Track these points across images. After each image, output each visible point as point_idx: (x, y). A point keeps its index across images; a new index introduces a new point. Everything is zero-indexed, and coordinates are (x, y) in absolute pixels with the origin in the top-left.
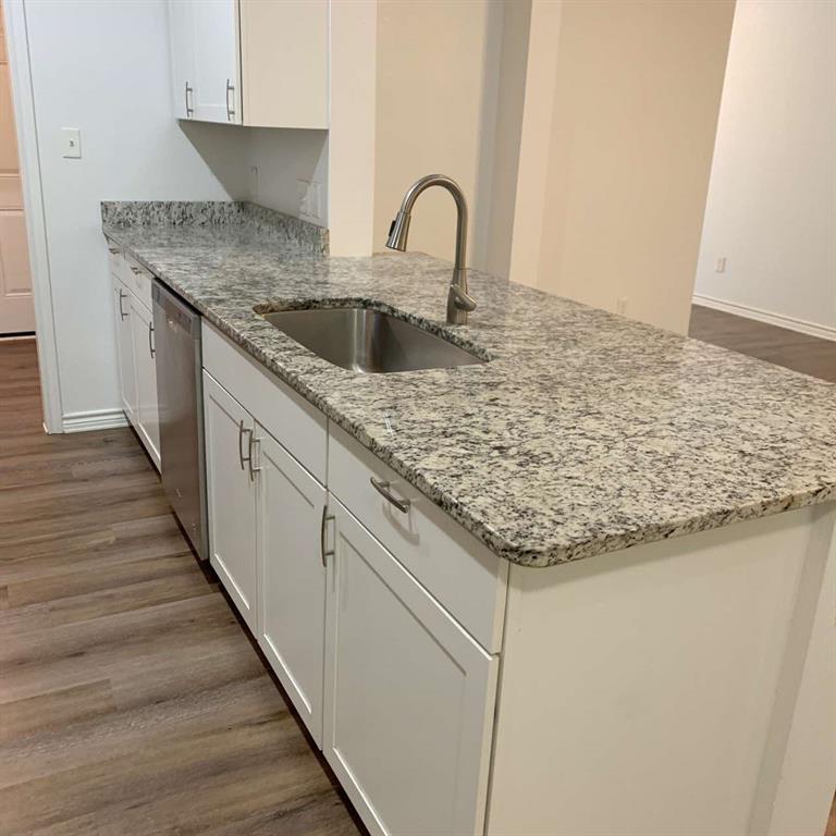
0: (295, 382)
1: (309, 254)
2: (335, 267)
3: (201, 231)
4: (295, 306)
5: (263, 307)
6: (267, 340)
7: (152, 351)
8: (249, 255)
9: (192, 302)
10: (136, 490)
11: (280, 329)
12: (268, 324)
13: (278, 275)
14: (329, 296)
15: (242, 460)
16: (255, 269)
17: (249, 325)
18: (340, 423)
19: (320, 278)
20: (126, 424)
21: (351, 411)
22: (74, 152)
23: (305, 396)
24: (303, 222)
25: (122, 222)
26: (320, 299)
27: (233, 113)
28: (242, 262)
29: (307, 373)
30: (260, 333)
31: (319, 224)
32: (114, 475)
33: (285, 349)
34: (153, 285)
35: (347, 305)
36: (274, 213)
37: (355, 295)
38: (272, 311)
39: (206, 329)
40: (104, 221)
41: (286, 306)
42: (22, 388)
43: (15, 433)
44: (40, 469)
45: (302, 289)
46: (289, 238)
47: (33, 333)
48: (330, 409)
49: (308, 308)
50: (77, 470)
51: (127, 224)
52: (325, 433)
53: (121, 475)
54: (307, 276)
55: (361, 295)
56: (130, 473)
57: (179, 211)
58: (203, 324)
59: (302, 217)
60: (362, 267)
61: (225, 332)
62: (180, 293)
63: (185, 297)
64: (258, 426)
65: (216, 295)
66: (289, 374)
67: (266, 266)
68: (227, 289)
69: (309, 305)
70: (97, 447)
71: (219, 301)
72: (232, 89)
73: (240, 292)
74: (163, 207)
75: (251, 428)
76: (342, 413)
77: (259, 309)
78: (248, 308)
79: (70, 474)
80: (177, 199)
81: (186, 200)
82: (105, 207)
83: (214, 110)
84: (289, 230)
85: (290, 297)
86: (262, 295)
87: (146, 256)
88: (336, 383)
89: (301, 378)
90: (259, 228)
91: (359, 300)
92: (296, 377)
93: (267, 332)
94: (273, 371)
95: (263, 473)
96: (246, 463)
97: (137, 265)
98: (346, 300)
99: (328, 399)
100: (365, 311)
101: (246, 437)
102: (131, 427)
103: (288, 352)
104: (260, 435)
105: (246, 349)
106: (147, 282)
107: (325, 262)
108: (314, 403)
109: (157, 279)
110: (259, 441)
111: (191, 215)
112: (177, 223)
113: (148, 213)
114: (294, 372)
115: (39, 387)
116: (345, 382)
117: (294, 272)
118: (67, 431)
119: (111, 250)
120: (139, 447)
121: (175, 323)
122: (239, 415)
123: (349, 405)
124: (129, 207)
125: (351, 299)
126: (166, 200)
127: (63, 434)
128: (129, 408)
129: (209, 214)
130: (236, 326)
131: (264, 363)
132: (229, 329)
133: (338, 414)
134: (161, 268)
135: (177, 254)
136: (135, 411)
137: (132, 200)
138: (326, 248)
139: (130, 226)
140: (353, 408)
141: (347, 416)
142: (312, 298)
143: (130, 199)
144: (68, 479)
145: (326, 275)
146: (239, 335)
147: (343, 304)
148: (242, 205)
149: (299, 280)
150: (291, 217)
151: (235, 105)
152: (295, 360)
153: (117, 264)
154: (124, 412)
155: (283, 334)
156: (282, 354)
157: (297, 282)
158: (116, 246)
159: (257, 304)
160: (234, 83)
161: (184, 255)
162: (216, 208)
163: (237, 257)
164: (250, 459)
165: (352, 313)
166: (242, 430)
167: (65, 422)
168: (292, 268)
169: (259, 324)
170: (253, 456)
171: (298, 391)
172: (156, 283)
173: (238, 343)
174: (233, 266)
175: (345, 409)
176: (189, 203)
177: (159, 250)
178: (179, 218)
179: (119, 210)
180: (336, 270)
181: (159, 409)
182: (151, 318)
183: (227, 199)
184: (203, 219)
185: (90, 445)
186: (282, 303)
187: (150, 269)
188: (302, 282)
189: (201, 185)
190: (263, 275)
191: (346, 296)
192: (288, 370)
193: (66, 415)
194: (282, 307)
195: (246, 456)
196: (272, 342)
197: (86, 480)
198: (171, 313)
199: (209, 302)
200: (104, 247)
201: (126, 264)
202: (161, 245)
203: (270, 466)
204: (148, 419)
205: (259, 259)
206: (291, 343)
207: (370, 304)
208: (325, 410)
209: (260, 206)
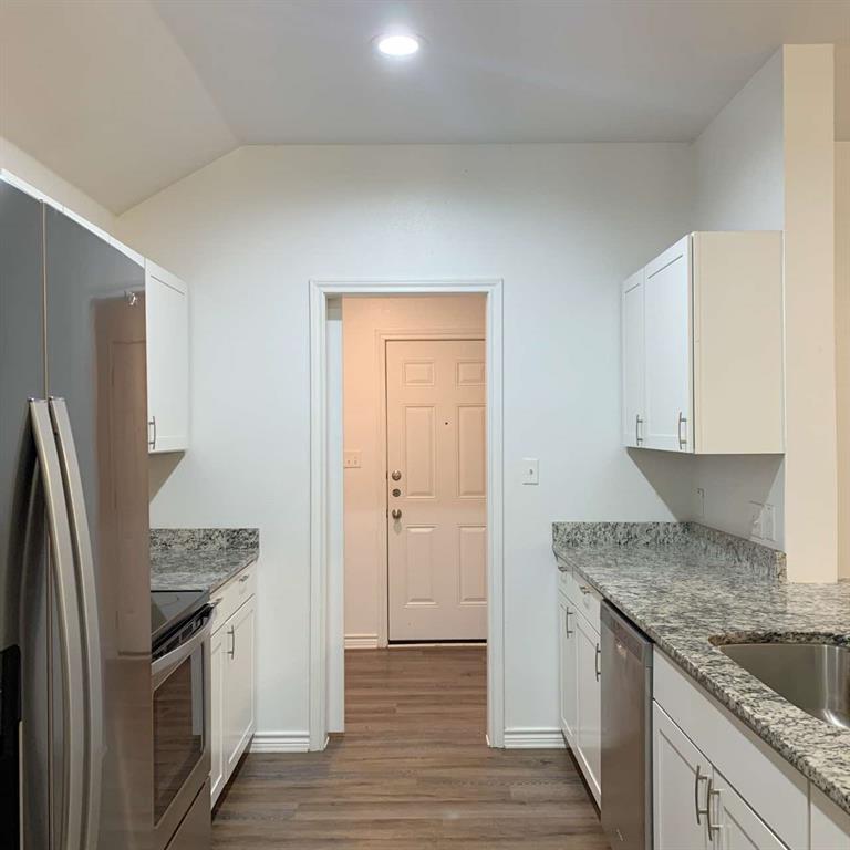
0: (765, 732)
1: (763, 579)
2: (795, 595)
3: (645, 551)
4: (754, 638)
5: (719, 638)
6: (728, 678)
7: (598, 673)
8: (698, 579)
9: (644, 629)
10: (572, 822)
11: (742, 666)
12: (727, 659)
13: (731, 601)
14: (792, 629)
15: (698, 812)
16: (707, 595)
17: (706, 660)
18: (827, 792)
19: (779, 607)
20: (563, 746)
21: (842, 779)
22: (534, 479)
23: (778, 750)
24: (755, 545)
25: (572, 542)
26: (782, 632)
27: (685, 442)
28: (692, 586)
29: (779, 722)
30: (719, 669)
31: (774, 548)
32: (550, 801)
33: (750, 691)
34: (602, 607)
35: (814, 640)
36: (722, 534)
37: (825, 630)
38: (728, 643)
39: (658, 657)
40: (555, 540)
41: (744, 638)
42: (469, 696)
43: (459, 742)
44: (481, 784)
45: (761, 619)
46: (739, 560)
47: (485, 641)
48: (813, 771)
49: (769, 641)
50: (516, 791)
51: (575, 543)
52: (805, 799)
53: (557, 802)
54: (764, 604)
55: (831, 629)
56: (568, 802)
57: (624, 532)
58: (655, 652)
59: (753, 539)
60: (827, 595)
61: (682, 665)
62: (631, 618)
63: (636, 622)
64: (716, 774)
65: (668, 622)
66: (758, 721)
67: (717, 592)
68: (678, 616)
69: (770, 638)
70: (535, 767)
71: (673, 630)
72: (684, 420)
73: (694, 620)
74: (609, 528)
75: (709, 776)
76: (831, 779)
77: (715, 641)
78: (704, 639)
79: (509, 793)
80: (622, 520)
81: (631, 521)
82: (556, 527)
83: (665, 439)
84: (740, 553)
85: (748, 628)
86: (718, 625)
87: (595, 577)
88: (817, 740)
89: (773, 728)
90: (705, 550)
91: (829, 635)
92: (767, 727)
93: (728, 668)
94: (737, 715)
95: (723, 832)
96: (702, 816)
97: (584, 584)
98: (813, 634)
99: (809, 759)
100: (837, 648)
101: (703, 785)
102: (569, 749)
103: (754, 695)
104: (719, 785)
105: (705, 686)
106: (596, 603)
107: (783, 588)
108: (793, 763)
109: (606, 600)
110: (718, 793)
111: (636, 536)
112: (623, 542)
113: (595, 534)
114: (764, 720)
115: (485, 697)
116: (828, 738)
117: (749, 599)
118: (508, 746)
119: (560, 568)
120: (576, 773)
121: (624, 647)
122: (696, 760)
123: (836, 770)
124: (577, 528)
125: (819, 634)
126: (612, 520)
127: (504, 749)
128: (568, 729)
129: (653, 533)
130: (694, 658)
131: (726, 704)
132: (686, 662)
133: (824, 780)
134: (611, 592)
135: (625, 576)
136: (574, 732)
137: (581, 521)
138: (782, 573)
139: (577, 545)
140: (843, 775)
141: (837, 785)
142: (773, 631)
143: (578, 520)
144: (506, 800)
145: (785, 603)
146: (696, 670)
147: (809, 639)
148: (687, 526)
149: (756, 608)
150: (741, 539)
151: (687, 435)
152: (764, 705)
153: (564, 582)
154: (562, 732)
155: (746, 673)
156: (747, 696)
157: (754, 611)
158: (565, 565)
159: (712, 634)
160: (687, 415)
161: (632, 578)
162: (661, 528)
163: (685, 580)
164: (708, 812)
165: (822, 650)
166: (699, 778)
167: (506, 737)
168: (746, 594)
169: (717, 658)
170: (711, 810)
171: (770, 743)
172: (606, 605)
173: (695, 678)
174: (683, 591)
175: (833, 774)
176: (634, 524)
177: (607, 570)
178: (624, 538)
179: (568, 530)
180: (797, 598)
181: (602, 734)
182: (597, 639)
183: (672, 519)
184: (648, 539)
185: (527, 765)
186: (739, 634)
187: (599, 590)
188: (759, 611)
189: (646, 506)
190: (715, 601)
191: (812, 630)
192: (757, 716)
193: (507, 730)
194: (740, 639)
195: (703, 808)
196: (735, 681)
197: (523, 803)
198: (621, 637)
199: (662, 629)
200: (554, 565)
201: (573, 584)
202: (608, 566)
203: (731, 825)
204: (588, 742)
205: (709, 583)
206: (756, 684)
207: (844, 641)
208: (806, 772)
209: (707, 528)
